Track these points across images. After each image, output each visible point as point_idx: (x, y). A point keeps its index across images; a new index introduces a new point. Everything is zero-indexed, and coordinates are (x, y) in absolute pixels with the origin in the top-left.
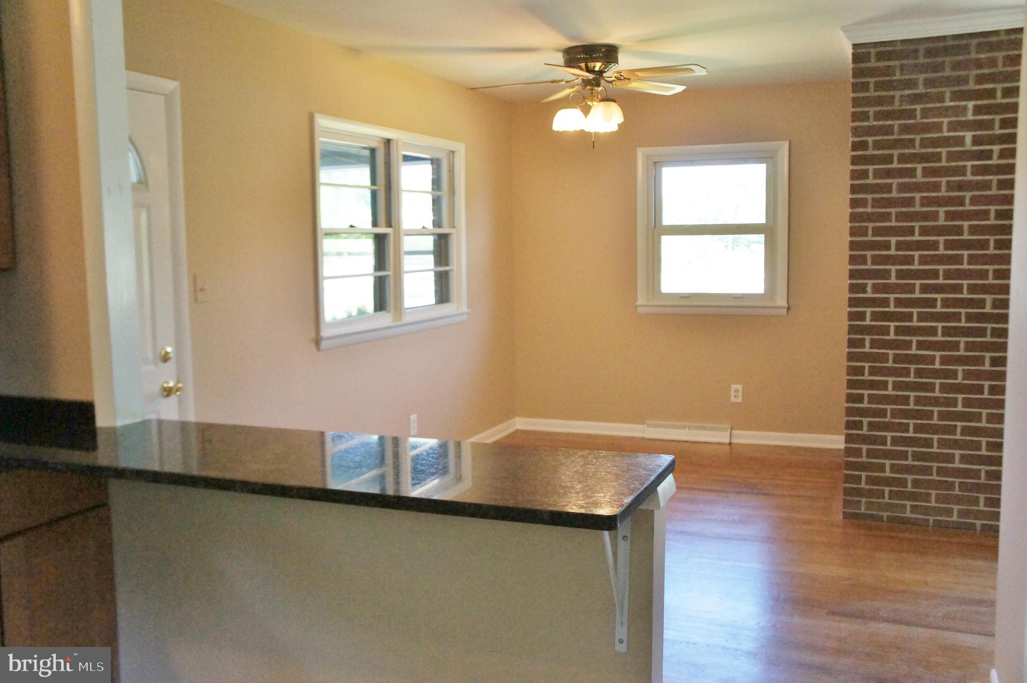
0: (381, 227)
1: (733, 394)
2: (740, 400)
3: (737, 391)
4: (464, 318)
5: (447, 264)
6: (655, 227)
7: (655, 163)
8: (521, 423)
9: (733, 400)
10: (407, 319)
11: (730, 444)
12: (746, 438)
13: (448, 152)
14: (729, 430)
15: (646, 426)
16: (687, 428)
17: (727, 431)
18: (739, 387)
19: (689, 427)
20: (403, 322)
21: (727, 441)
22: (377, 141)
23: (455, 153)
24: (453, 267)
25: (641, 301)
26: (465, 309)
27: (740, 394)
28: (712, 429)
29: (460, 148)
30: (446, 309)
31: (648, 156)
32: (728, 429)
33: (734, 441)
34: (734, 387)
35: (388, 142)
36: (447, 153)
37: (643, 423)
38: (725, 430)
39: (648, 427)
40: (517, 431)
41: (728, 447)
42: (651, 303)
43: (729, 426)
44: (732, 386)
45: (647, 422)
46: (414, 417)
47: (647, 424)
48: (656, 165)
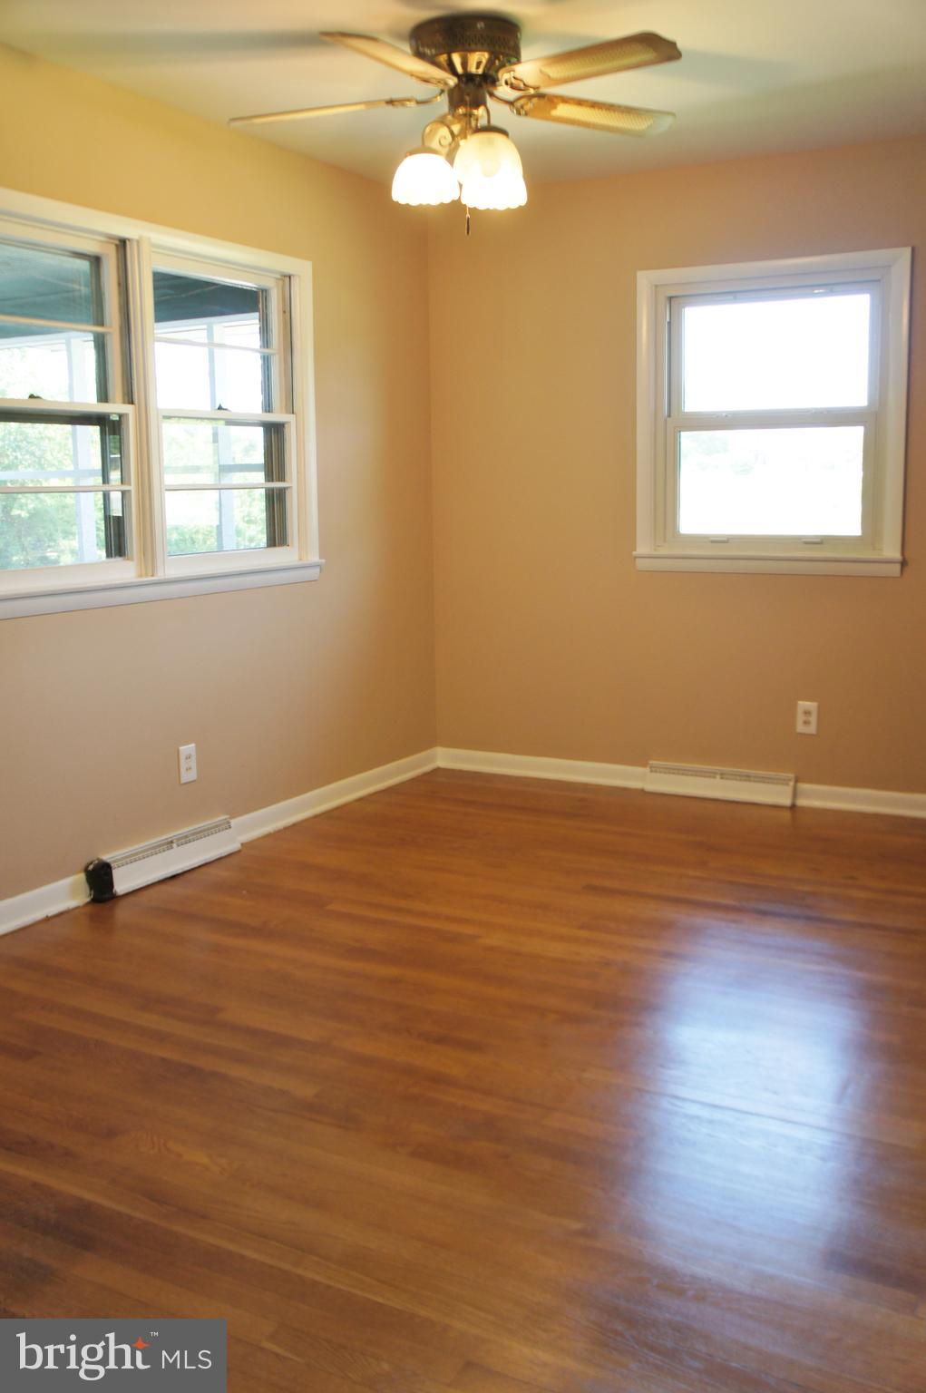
0: (114, 402)
1: (800, 718)
2: (812, 729)
3: (807, 713)
4: (315, 573)
5: (282, 478)
6: (669, 416)
7: (670, 298)
8: (444, 758)
9: (800, 728)
10: (169, 570)
11: (793, 807)
12: (821, 797)
13: (279, 277)
14: (792, 783)
15: (648, 769)
16: (718, 777)
17: (787, 785)
18: (811, 705)
19: (722, 774)
20: (160, 576)
21: (787, 802)
22: (101, 241)
23: (292, 278)
24: (292, 482)
25: (642, 548)
26: (314, 557)
27: (813, 719)
28: (763, 780)
29: (303, 270)
30: (281, 556)
31: (656, 286)
32: (790, 780)
33: (802, 802)
34: (804, 705)
35: (122, 244)
36: (277, 279)
37: (645, 765)
38: (785, 782)
39: (651, 771)
40: (437, 771)
41: (787, 815)
42: (662, 552)
43: (792, 776)
44: (800, 702)
45: (651, 762)
46: (188, 749)
47: (651, 767)
48: (673, 302)
